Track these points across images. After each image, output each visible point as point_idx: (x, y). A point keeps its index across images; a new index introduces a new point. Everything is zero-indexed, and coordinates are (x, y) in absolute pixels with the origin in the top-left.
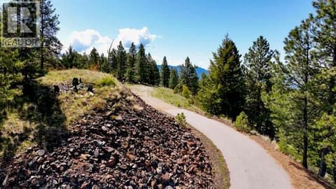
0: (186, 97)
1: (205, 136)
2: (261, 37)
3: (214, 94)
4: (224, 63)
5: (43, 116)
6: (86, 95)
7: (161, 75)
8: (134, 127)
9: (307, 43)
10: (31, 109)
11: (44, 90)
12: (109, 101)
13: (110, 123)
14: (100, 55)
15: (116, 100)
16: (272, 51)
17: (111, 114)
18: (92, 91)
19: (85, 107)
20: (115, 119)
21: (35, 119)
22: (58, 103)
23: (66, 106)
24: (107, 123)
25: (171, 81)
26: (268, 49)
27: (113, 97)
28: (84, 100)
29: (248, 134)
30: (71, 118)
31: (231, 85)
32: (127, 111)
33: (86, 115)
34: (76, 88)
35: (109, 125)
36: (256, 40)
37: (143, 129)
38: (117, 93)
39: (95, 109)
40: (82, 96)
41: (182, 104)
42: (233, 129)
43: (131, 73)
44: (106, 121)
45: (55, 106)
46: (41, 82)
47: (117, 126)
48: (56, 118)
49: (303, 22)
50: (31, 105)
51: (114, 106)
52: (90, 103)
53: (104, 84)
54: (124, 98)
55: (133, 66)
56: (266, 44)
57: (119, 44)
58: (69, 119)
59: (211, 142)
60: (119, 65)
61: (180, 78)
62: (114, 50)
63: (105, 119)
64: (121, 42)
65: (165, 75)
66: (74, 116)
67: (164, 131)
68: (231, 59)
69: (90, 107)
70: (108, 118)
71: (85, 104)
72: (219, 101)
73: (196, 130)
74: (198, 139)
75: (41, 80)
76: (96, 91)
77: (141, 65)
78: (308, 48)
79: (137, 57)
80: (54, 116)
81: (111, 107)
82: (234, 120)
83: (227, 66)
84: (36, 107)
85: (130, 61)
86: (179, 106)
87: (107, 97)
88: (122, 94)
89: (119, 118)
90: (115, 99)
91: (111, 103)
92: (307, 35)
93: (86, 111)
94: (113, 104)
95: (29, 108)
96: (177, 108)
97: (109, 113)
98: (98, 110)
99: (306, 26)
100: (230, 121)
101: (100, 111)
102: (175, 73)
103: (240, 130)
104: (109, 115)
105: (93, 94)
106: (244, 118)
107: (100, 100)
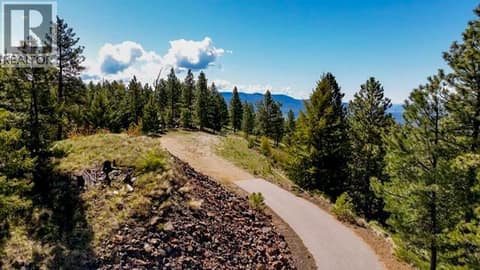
0: (265, 155)
1: (291, 230)
2: (372, 79)
3: (305, 159)
4: (320, 116)
5: (60, 231)
6: (123, 191)
7: (230, 114)
8: (189, 237)
9: (436, 110)
10: (44, 218)
11: (62, 184)
12: (154, 199)
13: (156, 237)
14: (143, 85)
15: (165, 197)
16: (387, 99)
17: (159, 221)
18: (131, 184)
19: (120, 213)
20: (163, 230)
21: (50, 239)
22: (82, 206)
23: (93, 212)
24: (151, 238)
25: (244, 122)
26: (382, 95)
27: (160, 192)
28: (119, 200)
29: (352, 226)
30: (100, 234)
31: (329, 147)
32: (180, 212)
33: (122, 226)
34: (107, 178)
35: (154, 241)
36: (365, 83)
37: (203, 239)
38: (166, 184)
39: (134, 216)
40: (116, 192)
41: (260, 168)
42: (331, 216)
43: (188, 115)
44: (151, 234)
45: (77, 213)
46: (59, 167)
47: (166, 240)
48: (79, 235)
49: (430, 79)
50: (43, 211)
51: (162, 206)
52: (126, 205)
53: (148, 169)
54: (176, 190)
55: (191, 104)
56: (378, 88)
57: (170, 72)
58: (98, 235)
59: (300, 241)
60: (170, 102)
61: (257, 120)
62: (162, 80)
63: (148, 231)
64: (172, 70)
65: (236, 113)
66: (105, 231)
67: (234, 235)
68: (329, 110)
69: (127, 212)
70: (154, 229)
71: (120, 207)
72: (312, 170)
73: (278, 218)
74: (282, 238)
75: (58, 163)
76: (136, 183)
77: (202, 104)
78: (438, 118)
79: (197, 92)
80: (75, 232)
81: (157, 207)
82: (333, 201)
83: (322, 122)
84: (50, 213)
85: (186, 96)
86: (255, 173)
87: (152, 192)
88: (173, 183)
89: (169, 226)
90: (163, 195)
91: (157, 203)
92: (435, 99)
93: (121, 221)
94: (161, 203)
95: (41, 217)
96: (252, 176)
97: (154, 220)
98: (139, 217)
99: (433, 88)
100: (328, 201)
101: (143, 219)
102: (250, 111)
103: (343, 218)
104: (156, 224)
105: (132, 189)
106: (346, 200)
107: (141, 200)
